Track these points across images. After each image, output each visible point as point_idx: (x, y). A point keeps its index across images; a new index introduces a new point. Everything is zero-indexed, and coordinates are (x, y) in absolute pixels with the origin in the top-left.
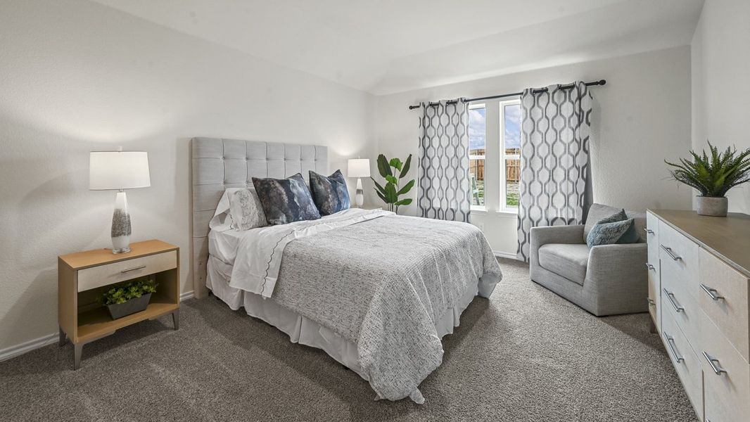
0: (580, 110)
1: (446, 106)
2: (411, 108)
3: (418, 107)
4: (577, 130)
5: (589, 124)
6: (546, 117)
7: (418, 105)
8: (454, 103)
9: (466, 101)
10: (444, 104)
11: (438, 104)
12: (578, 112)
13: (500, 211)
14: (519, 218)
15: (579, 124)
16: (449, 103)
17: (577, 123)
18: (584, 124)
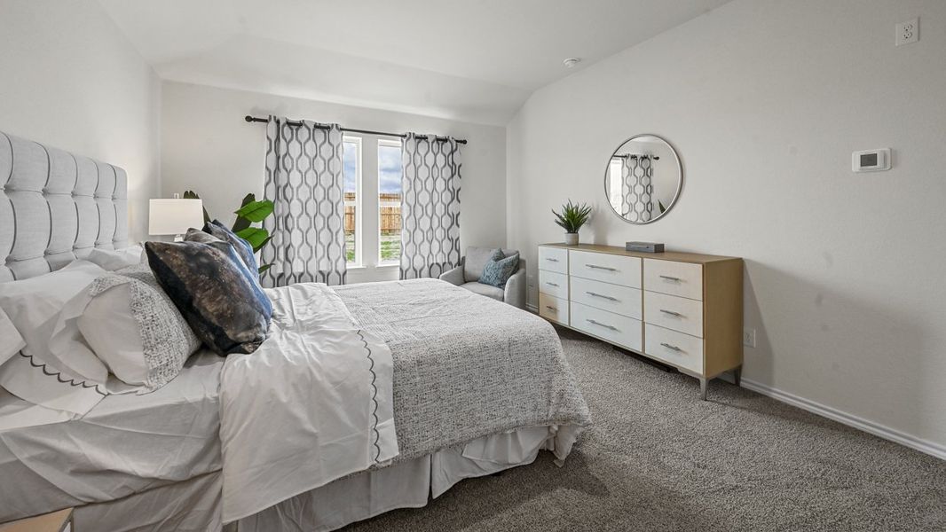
0: (453, 162)
1: (314, 130)
2: (249, 119)
3: (266, 121)
4: (451, 181)
5: (460, 177)
6: (426, 165)
7: (267, 118)
8: (326, 128)
9: (342, 129)
10: (312, 127)
11: (300, 125)
12: (450, 163)
13: (380, 265)
14: (401, 269)
15: (452, 176)
16: (317, 127)
17: (450, 174)
18: (456, 176)
